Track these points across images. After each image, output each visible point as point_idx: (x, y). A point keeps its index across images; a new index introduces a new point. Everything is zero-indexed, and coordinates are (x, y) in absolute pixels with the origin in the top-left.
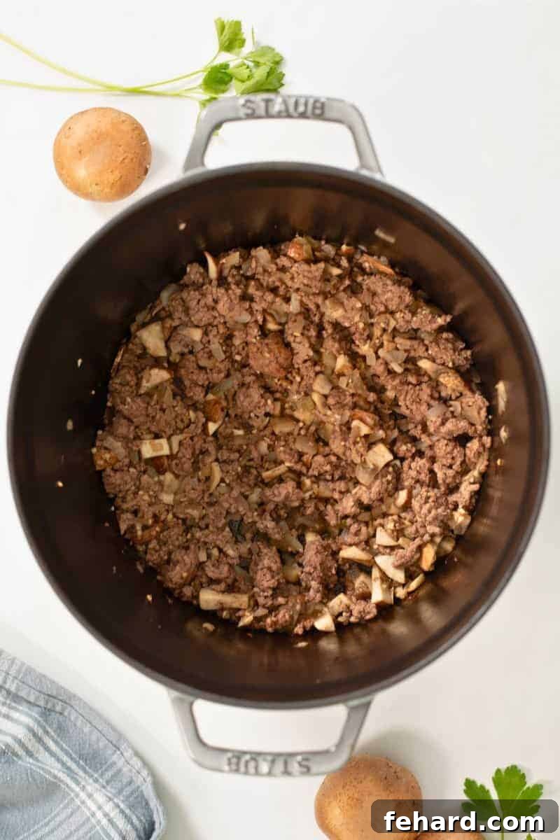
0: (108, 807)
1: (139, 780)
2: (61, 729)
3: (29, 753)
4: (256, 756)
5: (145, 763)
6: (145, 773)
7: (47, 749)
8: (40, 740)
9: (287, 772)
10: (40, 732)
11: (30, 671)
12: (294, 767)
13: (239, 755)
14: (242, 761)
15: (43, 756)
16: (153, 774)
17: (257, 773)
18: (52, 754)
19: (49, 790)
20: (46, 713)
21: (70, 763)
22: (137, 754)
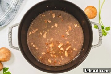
0: (2, 19)
1: (6, 23)
2: (12, 12)
3: (8, 8)
4: (11, 35)
5: (8, 24)
6: (7, 24)
7: (9, 10)
8: (10, 9)
9: (9, 39)
10: (12, 9)
11: (20, 7)
12: (10, 40)
13: (11, 33)
14: (10, 33)
15: (8, 10)
16: (7, 25)
17: (9, 35)
18: (9, 11)
19: (4, 11)
20: (14, 10)
21: (8, 14)
22: (10, 23)
